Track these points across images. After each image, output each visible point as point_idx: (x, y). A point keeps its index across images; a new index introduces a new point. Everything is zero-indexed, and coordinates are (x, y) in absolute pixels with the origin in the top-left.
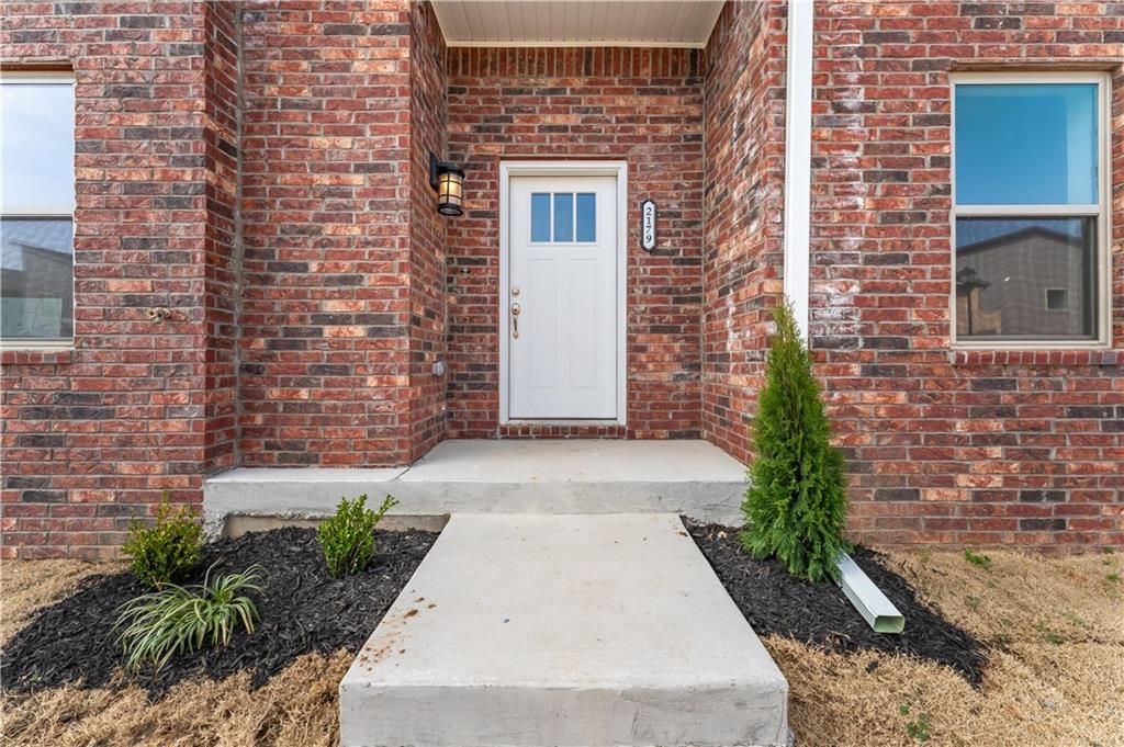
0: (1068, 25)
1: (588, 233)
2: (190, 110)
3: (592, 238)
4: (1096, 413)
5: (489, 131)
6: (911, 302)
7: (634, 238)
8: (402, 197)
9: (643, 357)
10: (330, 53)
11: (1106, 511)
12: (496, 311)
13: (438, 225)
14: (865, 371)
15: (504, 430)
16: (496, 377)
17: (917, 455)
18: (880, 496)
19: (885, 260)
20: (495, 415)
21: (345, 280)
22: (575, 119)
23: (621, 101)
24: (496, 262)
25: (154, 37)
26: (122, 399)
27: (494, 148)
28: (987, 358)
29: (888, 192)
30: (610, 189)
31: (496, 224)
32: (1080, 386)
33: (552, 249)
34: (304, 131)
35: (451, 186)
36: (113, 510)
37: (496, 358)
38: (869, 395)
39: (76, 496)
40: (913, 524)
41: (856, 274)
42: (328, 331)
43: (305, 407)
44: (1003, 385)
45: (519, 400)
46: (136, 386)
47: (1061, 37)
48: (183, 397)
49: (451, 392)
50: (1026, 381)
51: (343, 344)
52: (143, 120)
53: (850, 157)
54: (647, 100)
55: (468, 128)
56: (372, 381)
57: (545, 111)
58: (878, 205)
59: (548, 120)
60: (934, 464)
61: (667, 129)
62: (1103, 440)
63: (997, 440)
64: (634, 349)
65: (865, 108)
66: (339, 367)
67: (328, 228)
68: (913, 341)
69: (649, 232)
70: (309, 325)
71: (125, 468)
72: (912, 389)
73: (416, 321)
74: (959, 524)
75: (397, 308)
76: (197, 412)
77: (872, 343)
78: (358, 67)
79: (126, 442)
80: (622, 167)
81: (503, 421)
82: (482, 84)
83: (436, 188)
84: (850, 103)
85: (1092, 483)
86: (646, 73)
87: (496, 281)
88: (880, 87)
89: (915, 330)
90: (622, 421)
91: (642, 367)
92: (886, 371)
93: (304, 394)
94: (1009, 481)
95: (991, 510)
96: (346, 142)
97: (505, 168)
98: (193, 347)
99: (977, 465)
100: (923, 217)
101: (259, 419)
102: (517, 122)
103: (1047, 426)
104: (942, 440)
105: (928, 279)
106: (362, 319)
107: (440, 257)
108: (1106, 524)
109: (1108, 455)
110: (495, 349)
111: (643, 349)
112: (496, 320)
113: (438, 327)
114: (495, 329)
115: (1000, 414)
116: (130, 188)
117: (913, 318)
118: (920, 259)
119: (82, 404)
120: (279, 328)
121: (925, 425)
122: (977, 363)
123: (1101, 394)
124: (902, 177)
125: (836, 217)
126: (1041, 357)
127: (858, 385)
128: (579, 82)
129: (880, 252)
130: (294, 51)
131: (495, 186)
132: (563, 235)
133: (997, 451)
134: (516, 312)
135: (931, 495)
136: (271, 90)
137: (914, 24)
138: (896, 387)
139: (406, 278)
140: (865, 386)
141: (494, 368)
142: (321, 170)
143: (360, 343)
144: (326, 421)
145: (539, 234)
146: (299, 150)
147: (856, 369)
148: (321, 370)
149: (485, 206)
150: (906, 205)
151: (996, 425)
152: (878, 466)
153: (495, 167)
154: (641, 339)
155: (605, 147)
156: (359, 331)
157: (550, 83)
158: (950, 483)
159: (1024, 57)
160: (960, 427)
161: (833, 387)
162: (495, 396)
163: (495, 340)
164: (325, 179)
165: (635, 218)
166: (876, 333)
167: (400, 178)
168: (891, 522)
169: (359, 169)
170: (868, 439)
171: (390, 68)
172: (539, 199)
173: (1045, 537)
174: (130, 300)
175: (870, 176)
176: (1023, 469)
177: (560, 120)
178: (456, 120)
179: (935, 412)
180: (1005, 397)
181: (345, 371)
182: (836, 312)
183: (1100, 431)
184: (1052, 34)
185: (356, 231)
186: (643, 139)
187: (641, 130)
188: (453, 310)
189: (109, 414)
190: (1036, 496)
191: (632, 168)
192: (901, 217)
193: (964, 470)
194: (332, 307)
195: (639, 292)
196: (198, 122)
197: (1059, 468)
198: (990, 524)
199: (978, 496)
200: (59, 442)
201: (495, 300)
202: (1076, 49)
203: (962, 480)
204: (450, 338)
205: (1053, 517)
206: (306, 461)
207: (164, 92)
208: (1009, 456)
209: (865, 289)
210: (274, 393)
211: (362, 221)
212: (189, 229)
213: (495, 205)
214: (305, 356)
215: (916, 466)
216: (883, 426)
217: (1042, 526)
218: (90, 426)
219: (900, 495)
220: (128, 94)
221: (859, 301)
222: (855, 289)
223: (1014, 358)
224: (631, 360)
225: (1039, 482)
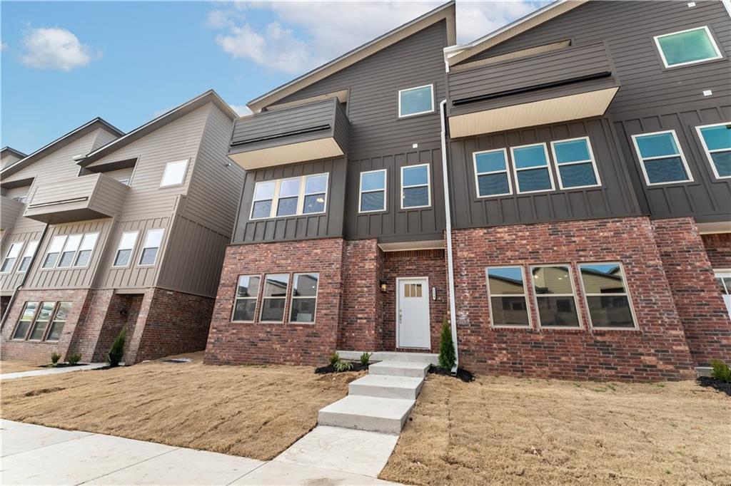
0: (510, 257)
1: (420, 295)
2: (338, 279)
3: (421, 296)
4: (528, 343)
5: (394, 271)
6: (480, 316)
7: (431, 297)
8: (374, 293)
9: (434, 329)
10: (361, 265)
11: (534, 368)
12: (395, 316)
13: (381, 295)
14: (471, 332)
15: (397, 349)
16: (395, 334)
17: (485, 352)
18: (477, 362)
19: (473, 307)
20: (395, 345)
21: (363, 310)
22: (414, 267)
23: (426, 262)
24: (395, 303)
25: (333, 266)
26: (322, 334)
27: (394, 275)
28: (499, 329)
29: (473, 292)
30: (424, 282)
31: (395, 293)
32: (523, 337)
33: (410, 299)
34: (356, 280)
35: (384, 286)
36: (319, 357)
37: (395, 329)
38: (472, 337)
39: (313, 353)
40: (486, 369)
41: (467, 310)
42: (359, 321)
43: (353, 337)
44: (505, 336)
45: (401, 341)
46: (325, 331)
47: (509, 259)
48: (333, 333)
49: (384, 338)
50: (510, 335)
51: (361, 324)
52: (330, 281)
53: (464, 285)
54: (432, 262)
55: (388, 270)
56: (367, 332)
57: (407, 265)
58: (471, 295)
59: (408, 267)
60: (490, 354)
61: (438, 269)
62: (531, 350)
63: (504, 349)
64: (432, 327)
65: (466, 275)
66: (360, 329)
67: (359, 299)
68: (481, 325)
69: (434, 295)
70: (355, 320)
71: (322, 348)
72: (482, 336)
73: (376, 319)
74: (497, 370)
75: (372, 316)
76: (335, 337)
77: (472, 325)
78: (366, 267)
79: (323, 342)
80: (427, 278)
81: (397, 347)
82: (392, 260)
83: (381, 287)
84: (463, 274)
85: (530, 361)
86: (432, 255)
87: (395, 308)
88: (469, 271)
89: (482, 323)
90: (430, 349)
91: (434, 332)
92: (476, 332)
93: (353, 334)
94: (508, 359)
95: (505, 366)
96: (364, 282)
97: (397, 279)
98: (336, 324)
99: (500, 355)
100: (481, 298)
101: (344, 340)
102: (400, 268)
103: (516, 346)
104: (491, 349)
105: (484, 311)
106: (365, 318)
107: (381, 302)
108: (534, 372)
109: (533, 354)
110: (395, 326)
111: (434, 327)
112: (395, 318)
113: (381, 320)
114: (395, 321)
115: (504, 343)
116: (327, 293)
117: (481, 320)
118: (482, 307)
119: (315, 335)
120: (349, 320)
121: (487, 345)
122: (497, 331)
123: (529, 339)
124: (476, 289)
125: (462, 298)
126: (512, 329)
127: (470, 335)
128: (415, 258)
129: (472, 305)
130: (355, 264)
131: (395, 284)
132: (413, 295)
133: (504, 352)
134: (401, 316)
135: (490, 362)
136: (350, 272)
137: (476, 258)
138: (479, 335)
139: (374, 310)
140: (472, 335)
141: (395, 332)
142: (358, 287)
143: (365, 324)
144: (357, 341)
145: (407, 295)
146: (355, 283)
147: (469, 331)
148: (357, 329)
149: (392, 289)
150: (477, 295)
151: (504, 345)
152: (476, 354)
153: (395, 279)
154: (433, 325)
155: (422, 274)
156: (365, 321)
157: (408, 259)
158: (494, 359)
159: (500, 263)
160: (495, 345)
161: (464, 335)
162: (395, 339)
163: (395, 324)
164: (359, 289)
165: (431, 291)
166: (473, 323)
167: (374, 288)
168: (480, 368)
169: (366, 287)
170: (473, 348)
171: (372, 267)
172: (407, 286)
173: (519, 374)
174: (325, 314)
175: (468, 289)
176: (512, 356)
177: (411, 267)
178: (385, 268)
179: (488, 342)
180: (505, 338)
181: (361, 330)
182: (464, 318)
183: (530, 348)
184: (506, 258)
185: (365, 300)
186: (431, 271)
187: (431, 269)
188: (385, 316)
189: (320, 337)
190: (515, 364)
191: (429, 279)
192: (476, 298)
193: (497, 356)
194: (360, 316)
195: (432, 311)
196: (339, 281)
197: (521, 357)
198: (505, 370)
199: (501, 363)
200: (311, 342)
201: (395, 313)
202: (512, 262)
203: (497, 358)
204: (383, 323)
205: (520, 369)
206: (353, 350)
207: (334, 276)
208: (507, 353)
209: (470, 313)
210: (347, 334)
211: (366, 297)
212: (336, 301)
213: (395, 289)
214: (355, 326)
215: (486, 355)
216: (477, 345)
217: (518, 371)
218: (317, 339)
219: (482, 362)
220: (328, 276)
221: (469, 316)
222: (467, 313)
223: (505, 329)
224: (431, 330)
225: (516, 360)
